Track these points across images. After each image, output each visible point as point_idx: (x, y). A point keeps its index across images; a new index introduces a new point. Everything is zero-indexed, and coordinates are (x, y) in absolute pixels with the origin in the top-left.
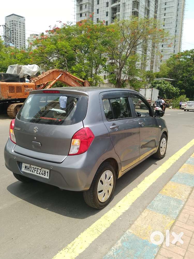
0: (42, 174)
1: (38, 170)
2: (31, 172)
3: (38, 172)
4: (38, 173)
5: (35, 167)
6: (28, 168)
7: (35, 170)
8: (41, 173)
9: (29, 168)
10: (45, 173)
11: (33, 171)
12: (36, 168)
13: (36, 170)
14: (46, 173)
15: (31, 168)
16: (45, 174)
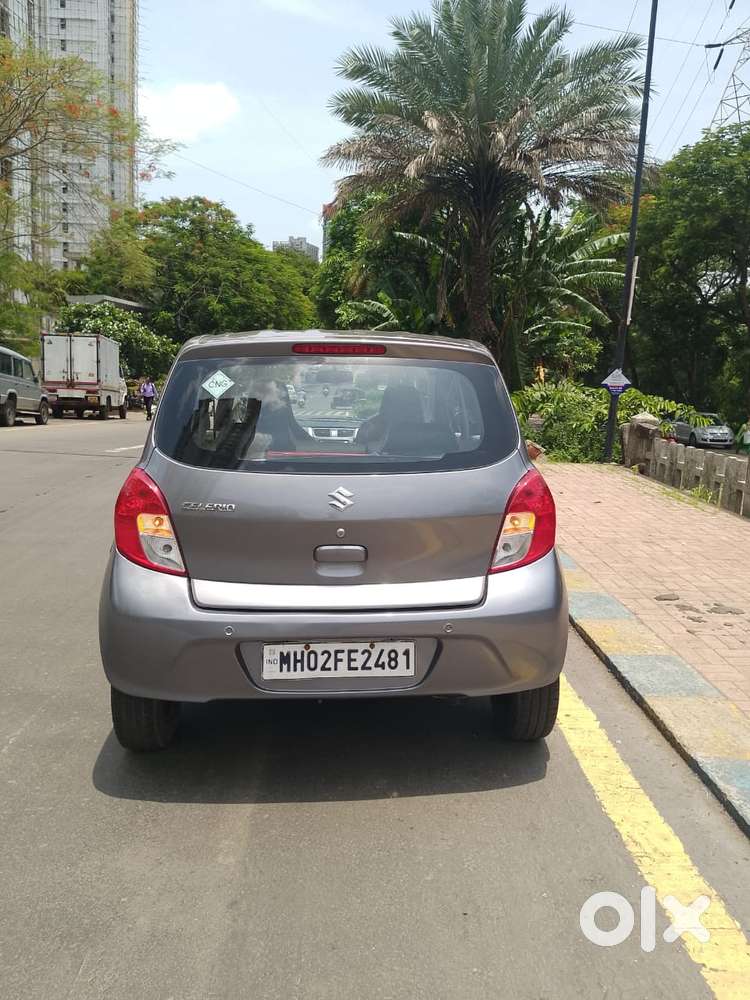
0: (377, 665)
1: (353, 656)
2: (318, 673)
3: (353, 664)
4: (356, 669)
5: (332, 647)
6: (296, 661)
7: (337, 660)
8: (371, 663)
9: (302, 661)
10: (395, 659)
11: (331, 664)
12: (343, 651)
13: (341, 660)
14: (402, 659)
15: (312, 656)
16: (393, 664)
